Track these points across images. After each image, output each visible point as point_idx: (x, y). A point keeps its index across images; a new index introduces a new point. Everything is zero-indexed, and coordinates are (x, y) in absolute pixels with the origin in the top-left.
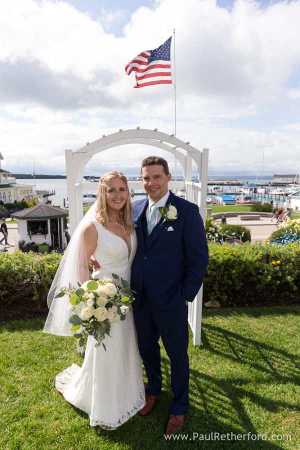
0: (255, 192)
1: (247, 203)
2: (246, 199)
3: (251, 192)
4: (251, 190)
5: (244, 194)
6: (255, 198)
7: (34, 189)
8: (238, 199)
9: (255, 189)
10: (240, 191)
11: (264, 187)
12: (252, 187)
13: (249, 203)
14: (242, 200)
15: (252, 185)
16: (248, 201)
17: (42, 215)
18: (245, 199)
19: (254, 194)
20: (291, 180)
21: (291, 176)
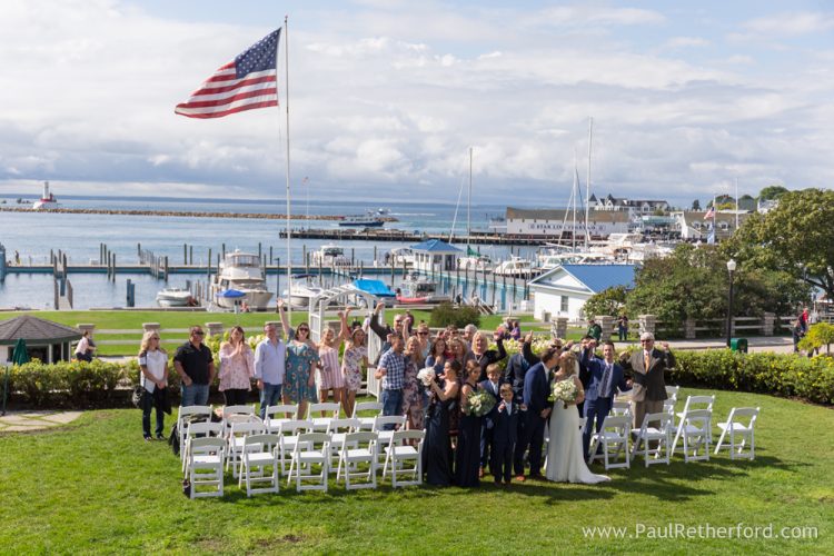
0: (450, 264)
1: (424, 302)
2: (423, 289)
3: (437, 267)
4: (437, 260)
5: (416, 274)
6: (448, 285)
8: (399, 291)
9: (449, 257)
10: (406, 264)
12: (438, 253)
13: (430, 302)
14: (409, 294)
15: (439, 242)
16: (429, 297)
18: (418, 290)
19: (445, 275)
20: (555, 228)
21: (558, 214)
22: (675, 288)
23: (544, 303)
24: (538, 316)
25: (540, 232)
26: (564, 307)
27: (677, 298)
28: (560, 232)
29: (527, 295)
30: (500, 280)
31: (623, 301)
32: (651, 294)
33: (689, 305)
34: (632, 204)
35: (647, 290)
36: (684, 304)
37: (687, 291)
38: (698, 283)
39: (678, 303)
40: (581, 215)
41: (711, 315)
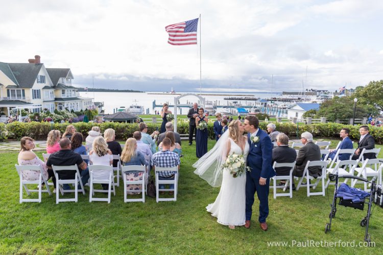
2: (256, 111)
3: (262, 106)
4: (262, 104)
7: (93, 101)
8: (250, 111)
9: (265, 104)
11: (273, 102)
12: (263, 102)
14: (253, 112)
15: (263, 100)
16: (257, 113)
17: (123, 118)
19: (264, 108)
20: (296, 97)
21: (297, 93)
22: (333, 109)
23: (291, 114)
24: (289, 118)
25: (292, 98)
26: (297, 115)
27: (334, 112)
28: (297, 98)
29: (287, 113)
30: (279, 109)
31: (315, 113)
32: (325, 111)
33: (338, 114)
34: (318, 91)
35: (323, 110)
36: (336, 114)
37: (337, 110)
38: (341, 108)
39: (334, 114)
40: (303, 94)
41: (345, 118)
